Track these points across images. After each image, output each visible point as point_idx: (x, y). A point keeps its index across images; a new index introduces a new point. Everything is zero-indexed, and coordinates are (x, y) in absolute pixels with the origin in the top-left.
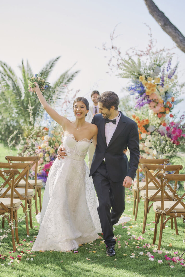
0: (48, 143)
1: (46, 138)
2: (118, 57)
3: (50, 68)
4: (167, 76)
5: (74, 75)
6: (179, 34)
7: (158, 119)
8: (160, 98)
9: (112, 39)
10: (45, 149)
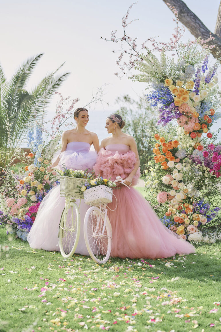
0: (33, 175)
1: (31, 168)
2: (133, 52)
3: (29, 70)
4: (204, 79)
5: (61, 79)
6: (200, 25)
7: (191, 140)
8: (193, 110)
9: (124, 27)
10: (30, 185)
